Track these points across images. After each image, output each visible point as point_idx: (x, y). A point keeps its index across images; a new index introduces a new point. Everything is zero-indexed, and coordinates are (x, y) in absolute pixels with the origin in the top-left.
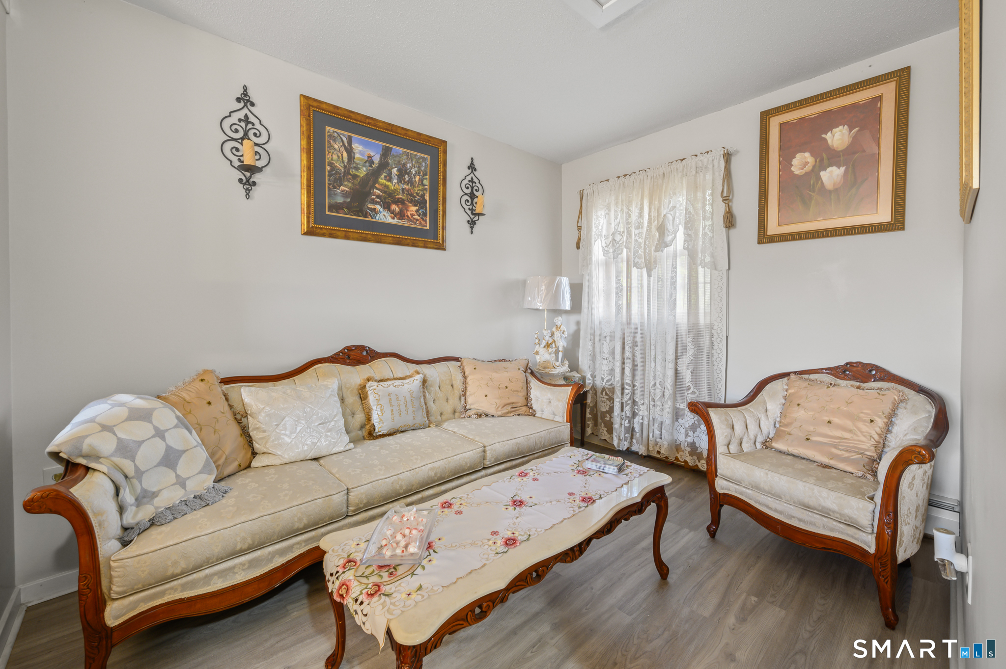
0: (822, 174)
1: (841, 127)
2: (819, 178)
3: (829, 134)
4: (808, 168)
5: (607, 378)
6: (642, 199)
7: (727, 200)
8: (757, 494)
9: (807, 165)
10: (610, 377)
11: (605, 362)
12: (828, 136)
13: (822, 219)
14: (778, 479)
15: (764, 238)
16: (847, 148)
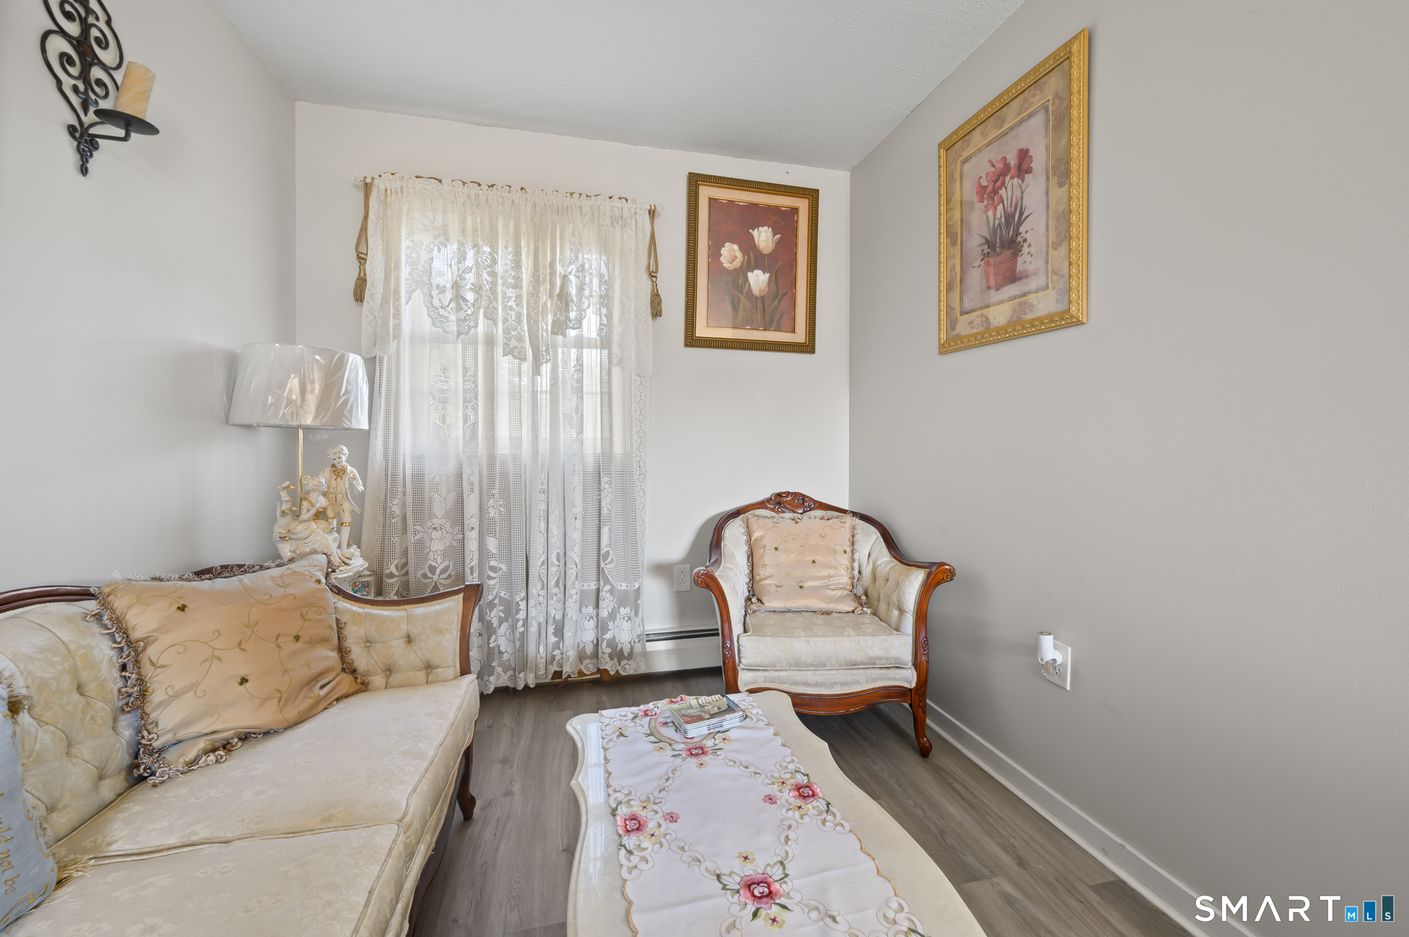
0: (750, 274)
1: (766, 228)
2: (746, 279)
3: (756, 230)
4: (737, 264)
5: (442, 566)
6: (517, 237)
7: (652, 275)
8: (793, 673)
9: (736, 259)
10: (446, 563)
11: (435, 535)
12: (755, 233)
13: (749, 327)
14: (822, 643)
15: (692, 340)
16: (771, 253)
